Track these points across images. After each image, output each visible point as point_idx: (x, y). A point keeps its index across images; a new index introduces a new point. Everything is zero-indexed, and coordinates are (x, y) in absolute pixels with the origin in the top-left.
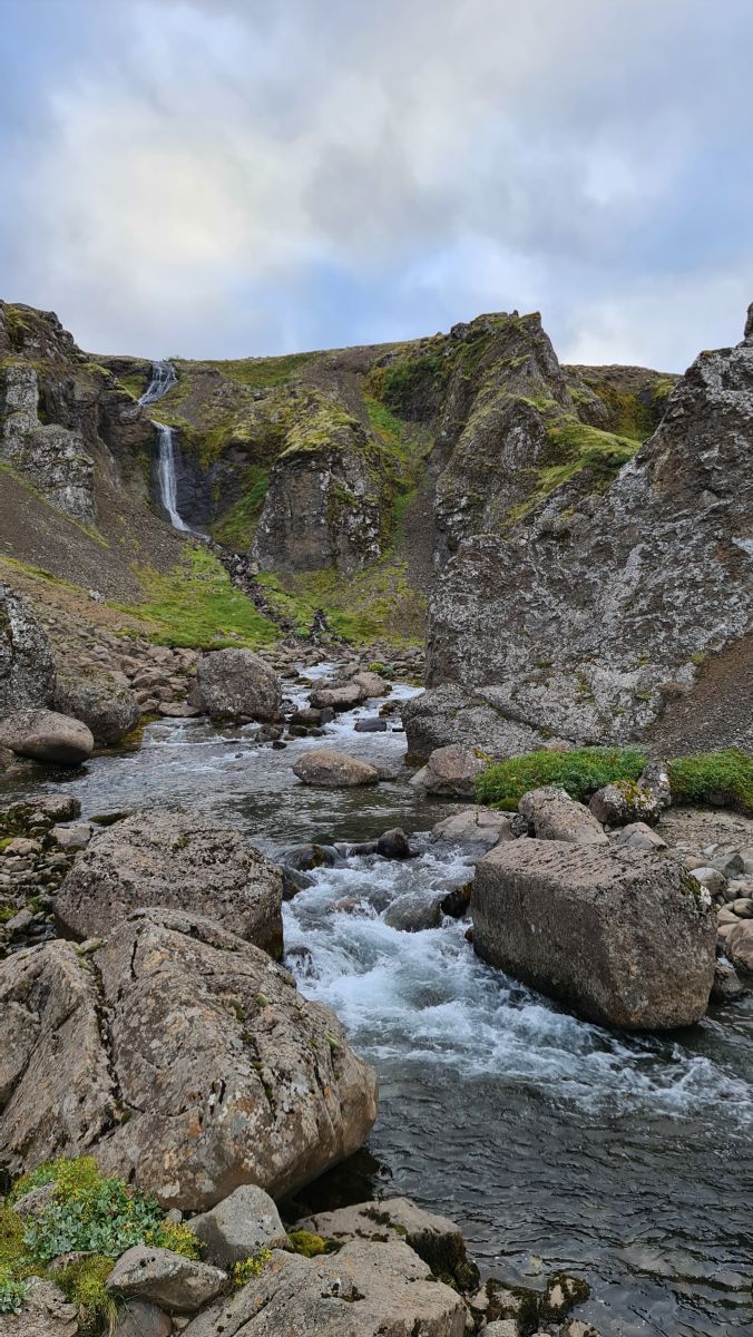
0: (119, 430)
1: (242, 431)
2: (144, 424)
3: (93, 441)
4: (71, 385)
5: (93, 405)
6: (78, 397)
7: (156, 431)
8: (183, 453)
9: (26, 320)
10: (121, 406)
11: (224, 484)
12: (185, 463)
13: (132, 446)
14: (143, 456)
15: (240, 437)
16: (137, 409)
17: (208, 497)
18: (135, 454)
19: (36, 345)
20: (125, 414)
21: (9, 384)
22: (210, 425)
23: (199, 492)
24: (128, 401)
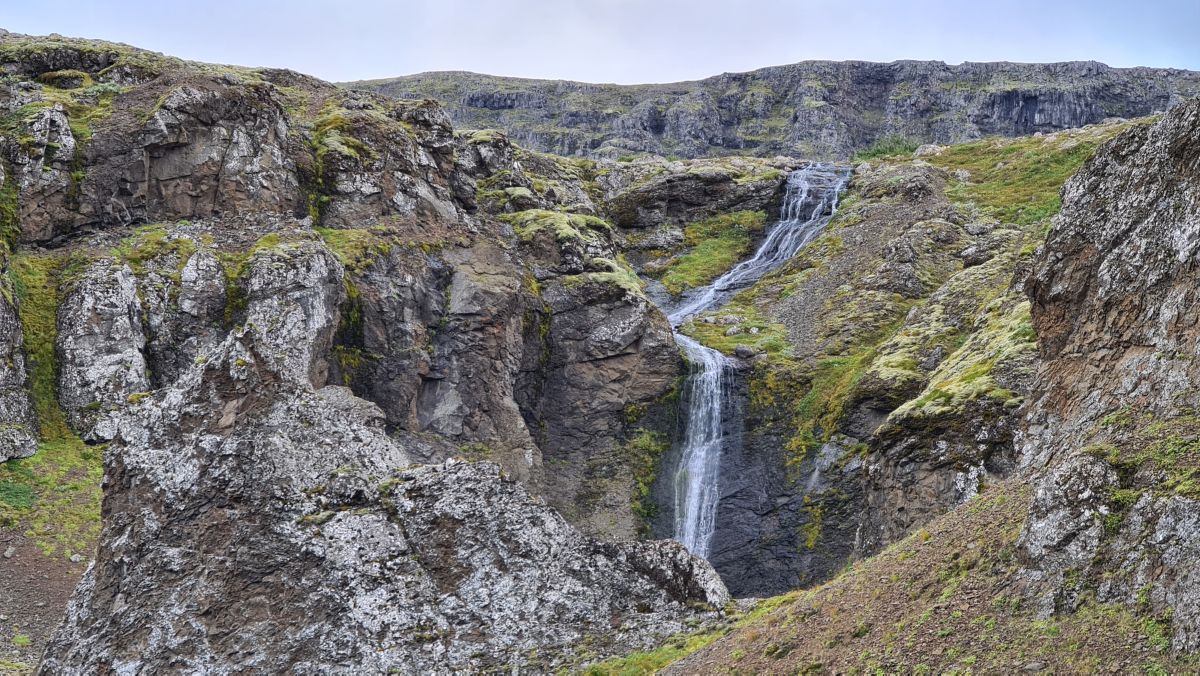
0: (588, 373)
1: (898, 357)
2: (651, 355)
3: (491, 410)
4: (443, 278)
5: (498, 320)
6: (457, 306)
7: (685, 368)
8: (750, 425)
9: (352, 131)
10: (595, 313)
11: (832, 503)
12: (749, 451)
13: (619, 413)
14: (644, 439)
15: (885, 374)
16: (636, 317)
17: (791, 541)
18: (625, 434)
19: (368, 189)
20: (603, 332)
21: (254, 296)
22: (835, 343)
23: (770, 526)
24: (615, 297)
